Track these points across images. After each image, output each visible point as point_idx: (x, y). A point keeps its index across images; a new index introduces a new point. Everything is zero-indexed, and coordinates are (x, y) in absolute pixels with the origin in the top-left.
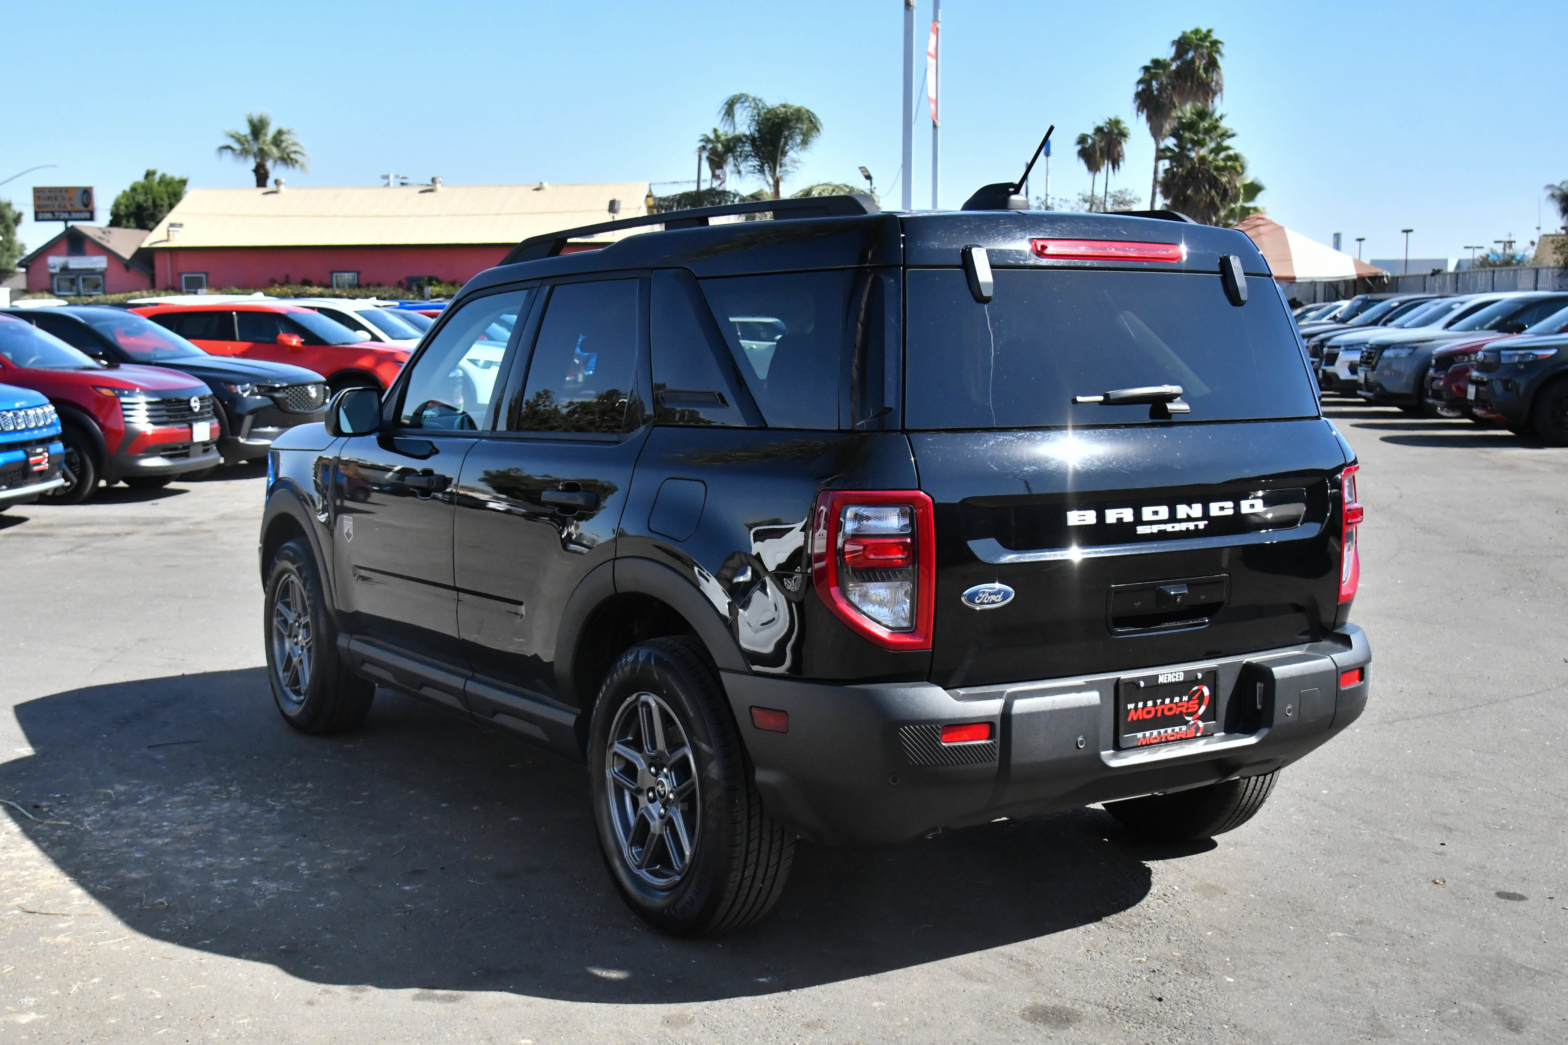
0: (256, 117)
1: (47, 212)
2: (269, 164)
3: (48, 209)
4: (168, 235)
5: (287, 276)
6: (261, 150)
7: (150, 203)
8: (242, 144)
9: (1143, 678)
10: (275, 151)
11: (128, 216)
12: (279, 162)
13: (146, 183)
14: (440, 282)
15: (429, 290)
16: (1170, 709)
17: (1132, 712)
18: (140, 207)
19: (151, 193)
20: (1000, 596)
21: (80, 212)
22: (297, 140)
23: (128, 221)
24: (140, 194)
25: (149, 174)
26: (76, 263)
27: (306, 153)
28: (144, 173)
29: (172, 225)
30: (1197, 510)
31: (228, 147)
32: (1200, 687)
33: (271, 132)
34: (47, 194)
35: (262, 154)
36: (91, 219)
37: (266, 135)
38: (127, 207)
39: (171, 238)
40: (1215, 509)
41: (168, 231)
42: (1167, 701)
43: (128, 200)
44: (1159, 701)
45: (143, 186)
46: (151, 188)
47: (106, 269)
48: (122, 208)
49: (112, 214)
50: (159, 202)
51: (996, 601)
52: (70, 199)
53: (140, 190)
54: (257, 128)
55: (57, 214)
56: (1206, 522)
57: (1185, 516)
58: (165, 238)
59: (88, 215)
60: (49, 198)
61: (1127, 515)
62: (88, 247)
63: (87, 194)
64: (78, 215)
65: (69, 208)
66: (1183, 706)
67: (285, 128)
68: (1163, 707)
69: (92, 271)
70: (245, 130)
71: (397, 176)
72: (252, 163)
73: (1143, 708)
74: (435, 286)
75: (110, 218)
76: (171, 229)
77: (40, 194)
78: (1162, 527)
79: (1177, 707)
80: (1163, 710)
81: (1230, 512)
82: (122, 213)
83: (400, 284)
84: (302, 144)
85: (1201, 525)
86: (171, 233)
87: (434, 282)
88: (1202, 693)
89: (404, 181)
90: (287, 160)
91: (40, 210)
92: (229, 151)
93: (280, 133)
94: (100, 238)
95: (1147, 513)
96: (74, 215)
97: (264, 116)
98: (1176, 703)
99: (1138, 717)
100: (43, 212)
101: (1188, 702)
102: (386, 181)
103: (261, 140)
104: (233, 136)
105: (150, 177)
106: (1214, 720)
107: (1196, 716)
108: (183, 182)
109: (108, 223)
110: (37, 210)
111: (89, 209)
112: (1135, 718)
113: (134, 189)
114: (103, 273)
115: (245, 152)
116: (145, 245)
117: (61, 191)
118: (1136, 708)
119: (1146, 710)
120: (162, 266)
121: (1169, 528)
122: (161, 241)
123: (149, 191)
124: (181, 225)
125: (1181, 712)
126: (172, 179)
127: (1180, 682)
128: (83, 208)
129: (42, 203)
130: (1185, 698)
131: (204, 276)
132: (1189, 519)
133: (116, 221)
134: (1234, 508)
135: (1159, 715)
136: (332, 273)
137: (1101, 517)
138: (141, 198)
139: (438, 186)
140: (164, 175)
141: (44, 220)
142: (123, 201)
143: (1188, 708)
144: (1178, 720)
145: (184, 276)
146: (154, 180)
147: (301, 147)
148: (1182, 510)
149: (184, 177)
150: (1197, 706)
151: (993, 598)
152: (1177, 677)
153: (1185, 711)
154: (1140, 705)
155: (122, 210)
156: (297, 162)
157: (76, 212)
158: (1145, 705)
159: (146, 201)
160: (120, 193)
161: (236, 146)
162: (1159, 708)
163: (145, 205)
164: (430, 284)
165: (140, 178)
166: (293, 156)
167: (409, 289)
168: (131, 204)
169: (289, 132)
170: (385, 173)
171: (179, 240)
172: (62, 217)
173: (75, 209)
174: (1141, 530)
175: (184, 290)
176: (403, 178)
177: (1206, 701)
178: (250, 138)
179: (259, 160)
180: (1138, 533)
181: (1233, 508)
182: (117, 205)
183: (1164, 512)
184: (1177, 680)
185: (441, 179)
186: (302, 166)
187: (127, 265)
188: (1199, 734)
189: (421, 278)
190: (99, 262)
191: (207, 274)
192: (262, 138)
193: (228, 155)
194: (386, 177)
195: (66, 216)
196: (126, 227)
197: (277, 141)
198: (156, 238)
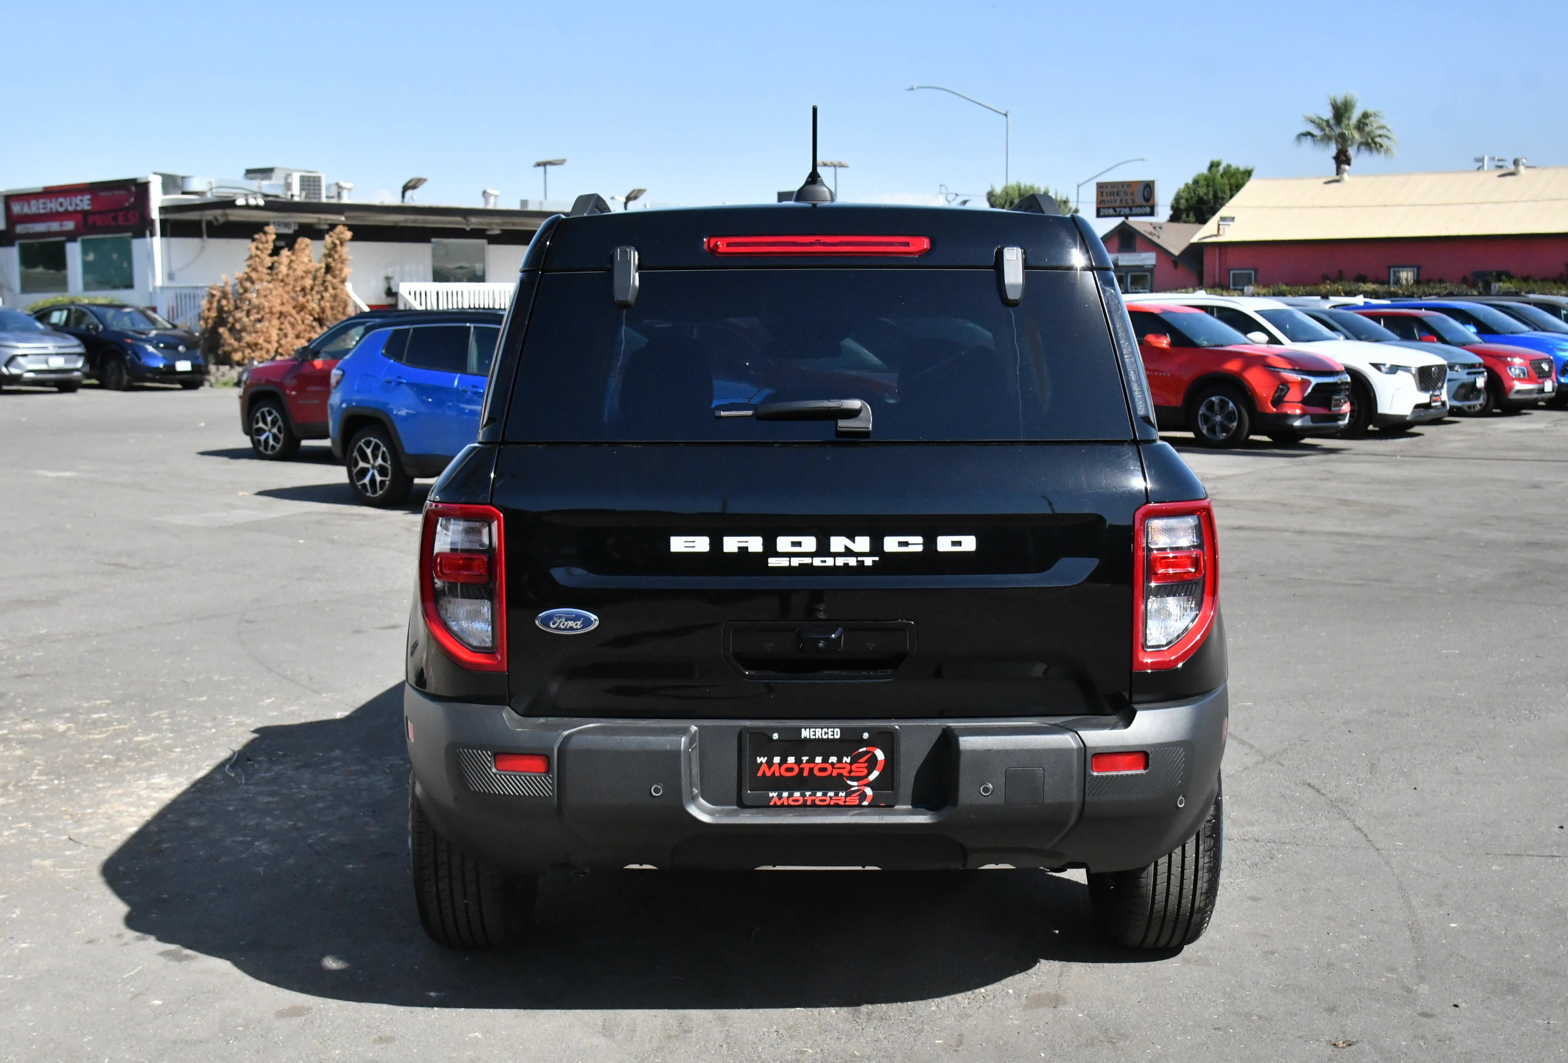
0: (1340, 100)
1: (1108, 208)
2: (1352, 152)
3: (1110, 205)
4: (1219, 229)
5: (1340, 272)
6: (1342, 136)
7: (1211, 196)
8: (1322, 129)
9: (775, 730)
10: (1357, 135)
11: (1188, 210)
12: (1363, 148)
13: (1209, 175)
14: (1510, 277)
15: (1496, 286)
16: (822, 770)
17: (764, 767)
18: (1200, 200)
19: (1213, 186)
20: (579, 623)
21: (1141, 206)
22: (1382, 122)
23: (1188, 216)
24: (1202, 187)
25: (1214, 165)
26: (1127, 259)
27: (1393, 136)
28: (1208, 165)
29: (1223, 219)
30: (862, 544)
31: (1309, 134)
32: (870, 749)
33: (1356, 115)
34: (1110, 189)
35: (1343, 141)
36: (1152, 214)
37: (1349, 119)
38: (1187, 200)
39: (1220, 232)
40: (891, 544)
41: (1219, 225)
42: (819, 760)
43: (1189, 193)
44: (805, 759)
45: (1206, 179)
46: (1214, 181)
47: (1155, 266)
48: (1183, 201)
49: (1173, 208)
50: (1220, 194)
51: (575, 627)
52: (1132, 194)
53: (1202, 182)
54: (1341, 111)
55: (1118, 210)
56: (877, 559)
57: (843, 550)
58: (1215, 232)
59: (1148, 210)
60: (1112, 194)
61: (755, 544)
62: (1138, 243)
63: (1148, 188)
64: (1139, 210)
65: (1130, 203)
66: (844, 768)
67: (1370, 110)
68: (812, 765)
69: (1141, 268)
70: (1327, 114)
71: (1493, 159)
72: (1333, 150)
73: (780, 765)
74: (1504, 282)
75: (1171, 212)
76: (1221, 223)
77: (1105, 190)
78: (807, 560)
79: (833, 768)
80: (811, 770)
81: (920, 548)
82: (1182, 207)
83: (1465, 280)
84: (1389, 127)
85: (868, 561)
86: (1221, 227)
87: (1504, 278)
88: (874, 757)
89: (1500, 164)
90: (1371, 144)
91: (1103, 205)
92: (1309, 137)
93: (1365, 115)
94: (1151, 233)
95: (784, 543)
96: (1135, 210)
97: (1349, 98)
98: (832, 764)
99: (774, 773)
100: (1104, 208)
101: (851, 764)
102: (1480, 164)
103: (1343, 125)
104: (1313, 122)
105: (1214, 169)
106: (892, 790)
107: (864, 782)
108: (1248, 174)
109: (1167, 217)
110: (1100, 206)
111: (1151, 203)
112: (768, 774)
113: (1196, 182)
114: (1151, 270)
115: (1327, 138)
116: (1195, 240)
117: (1123, 186)
118: (770, 763)
119: (784, 767)
120: (1211, 262)
121: (817, 562)
122: (1210, 236)
123: (1211, 183)
124: (1233, 219)
125: (840, 775)
126: (1238, 169)
127: (834, 740)
128: (1144, 203)
129: (1105, 198)
130: (846, 760)
131: (1253, 273)
132: (848, 553)
133: (1175, 218)
134: (924, 544)
135: (806, 774)
136: (1389, 268)
137: (717, 544)
138: (1202, 191)
139: (1522, 169)
140: (1229, 166)
141: (1105, 216)
142: (1185, 195)
143: (850, 771)
144: (837, 783)
145: (1231, 272)
146: (1218, 171)
147: (1388, 130)
148: (838, 543)
149: (1249, 168)
150: (865, 771)
151: (571, 624)
152: (830, 733)
153: (846, 774)
154: (777, 760)
155: (1183, 204)
156: (1381, 146)
157: (1137, 207)
158: (784, 761)
159: (1206, 194)
160: (1182, 186)
161: (1317, 132)
162: (807, 767)
163: (1205, 198)
164: (1499, 279)
165: (1204, 170)
166: (1378, 140)
167: (1474, 286)
168: (1191, 198)
169: (1375, 115)
170: (1480, 156)
171: (1230, 234)
172: (1122, 213)
173: (1136, 204)
174: (773, 562)
175: (1231, 287)
176: (1499, 160)
177: (880, 766)
178: (1332, 122)
179: (1340, 146)
180: (769, 565)
181: (922, 544)
182: (1177, 199)
183: (809, 543)
184: (830, 737)
185: (1524, 160)
186: (1388, 150)
187: (1175, 261)
188: (865, 803)
189: (1490, 273)
190: (1148, 259)
191: (1256, 271)
192: (1345, 122)
193: (1308, 142)
194: (1482, 160)
195: (1127, 211)
196: (1185, 222)
197: (1361, 126)
198: (1206, 232)
